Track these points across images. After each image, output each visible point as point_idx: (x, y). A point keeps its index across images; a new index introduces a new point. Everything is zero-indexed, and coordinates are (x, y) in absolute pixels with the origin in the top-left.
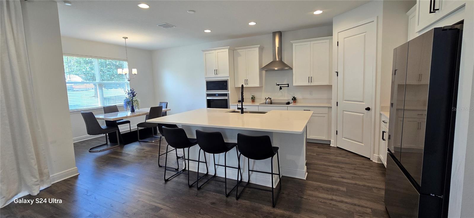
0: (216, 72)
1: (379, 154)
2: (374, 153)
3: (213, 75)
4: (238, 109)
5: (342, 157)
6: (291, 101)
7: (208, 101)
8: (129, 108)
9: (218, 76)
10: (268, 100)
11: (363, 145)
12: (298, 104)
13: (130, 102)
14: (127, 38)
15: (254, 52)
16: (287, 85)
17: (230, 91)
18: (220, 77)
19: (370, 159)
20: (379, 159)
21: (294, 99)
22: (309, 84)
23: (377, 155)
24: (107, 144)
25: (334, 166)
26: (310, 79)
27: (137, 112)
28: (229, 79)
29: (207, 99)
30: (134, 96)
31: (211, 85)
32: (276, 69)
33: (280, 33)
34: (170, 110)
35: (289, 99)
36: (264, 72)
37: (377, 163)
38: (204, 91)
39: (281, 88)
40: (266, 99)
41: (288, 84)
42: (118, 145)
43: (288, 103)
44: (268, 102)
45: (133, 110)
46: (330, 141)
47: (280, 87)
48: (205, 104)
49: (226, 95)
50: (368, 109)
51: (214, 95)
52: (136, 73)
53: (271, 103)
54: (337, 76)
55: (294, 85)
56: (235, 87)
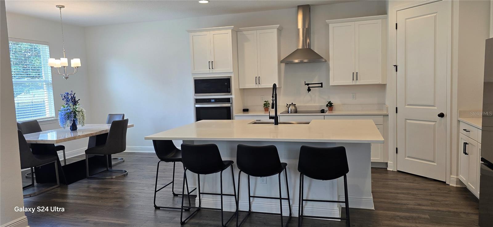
0: (211, 64)
1: (457, 175)
2: (451, 174)
3: (208, 70)
4: (271, 118)
5: (409, 182)
6: (326, 109)
7: (197, 109)
8: (69, 123)
9: (214, 71)
10: (292, 108)
11: (435, 164)
12: (335, 113)
13: (71, 113)
14: (63, 7)
15: (271, 35)
16: (320, 85)
17: (234, 96)
18: (218, 73)
19: (445, 182)
20: (459, 182)
21: (330, 105)
22: (354, 83)
23: (455, 177)
24: (32, 185)
25: (403, 193)
26: (355, 76)
27: (80, 130)
28: (232, 75)
29: (196, 107)
30: (75, 103)
31: (203, 85)
33: (305, 8)
34: (132, 126)
35: (323, 104)
36: (283, 65)
37: (456, 187)
38: (190, 94)
39: (309, 90)
40: (288, 106)
41: (322, 84)
42: (57, 185)
43: (323, 111)
44: (291, 110)
45: (74, 128)
46: (387, 163)
47: (309, 87)
48: (192, 114)
49: (228, 100)
50: (441, 115)
51: (208, 101)
52: (80, 65)
53: (296, 112)
54: (396, 71)
55: (331, 84)
56: (240, 89)
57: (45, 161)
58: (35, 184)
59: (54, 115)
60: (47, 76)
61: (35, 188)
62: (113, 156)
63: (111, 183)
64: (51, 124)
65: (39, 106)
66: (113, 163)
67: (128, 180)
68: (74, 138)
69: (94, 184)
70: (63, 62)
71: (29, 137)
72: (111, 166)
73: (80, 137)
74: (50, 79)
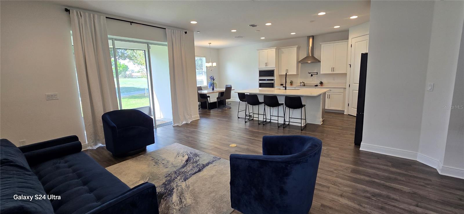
0: (266, 64)
3: (265, 67)
6: (319, 84)
8: (212, 88)
9: (267, 67)
10: (303, 84)
13: (212, 84)
14: (211, 43)
15: (294, 50)
16: (316, 73)
17: (276, 78)
18: (269, 68)
21: (321, 83)
22: (332, 73)
26: (333, 69)
27: (215, 90)
28: (275, 69)
29: (259, 83)
30: (214, 80)
31: (262, 73)
32: (309, 62)
33: (313, 37)
35: (318, 83)
36: (300, 64)
38: (257, 77)
39: (312, 75)
40: (301, 83)
41: (317, 73)
42: (207, 109)
43: (317, 86)
45: (213, 89)
46: (344, 110)
47: (312, 74)
48: (258, 85)
49: (273, 80)
51: (264, 80)
52: (216, 65)
53: (304, 86)
55: (321, 73)
56: (279, 75)
57: (204, 100)
58: (201, 108)
59: (206, 85)
60: (205, 69)
61: (201, 110)
62: (226, 100)
63: (226, 110)
64: (206, 88)
65: (202, 82)
66: (226, 104)
67: (231, 110)
68: (213, 93)
69: (220, 110)
70: (210, 64)
71: (199, 92)
72: (225, 105)
73: (215, 92)
74: (206, 71)
